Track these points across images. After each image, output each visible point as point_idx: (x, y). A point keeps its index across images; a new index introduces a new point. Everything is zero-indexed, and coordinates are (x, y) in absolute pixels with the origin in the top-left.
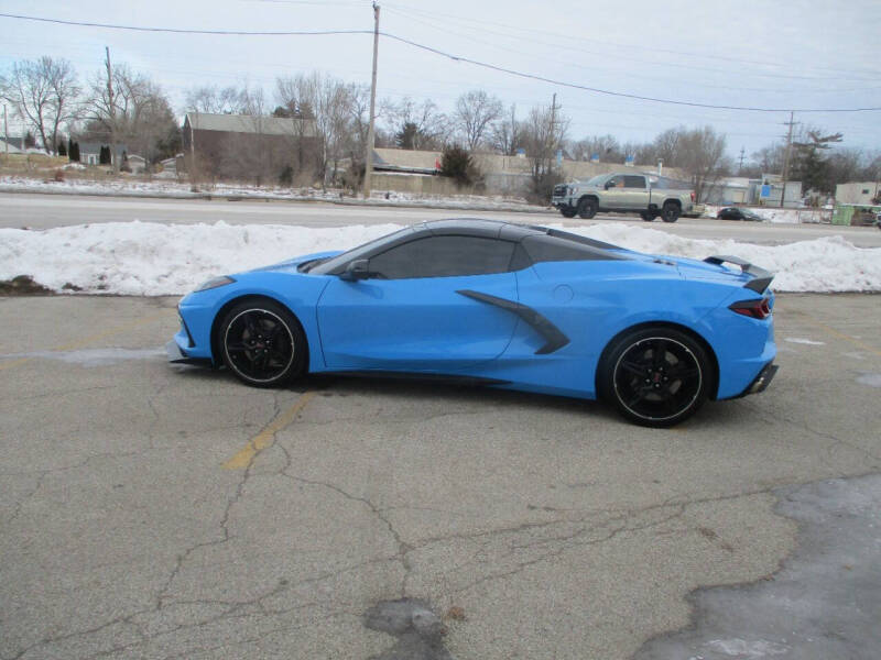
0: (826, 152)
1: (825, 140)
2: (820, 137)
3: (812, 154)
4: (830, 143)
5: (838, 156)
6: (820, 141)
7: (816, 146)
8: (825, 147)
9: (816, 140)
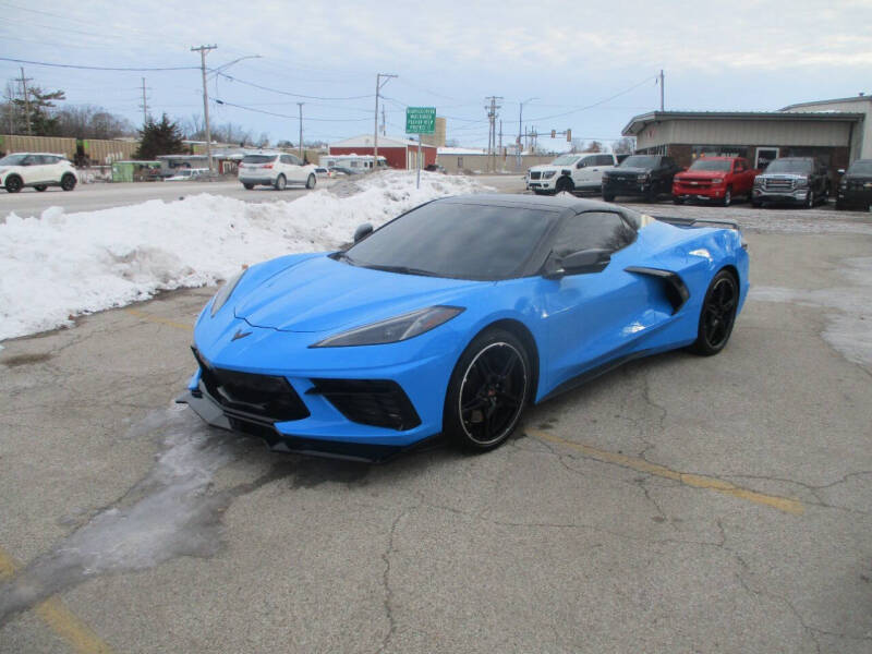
0: (50, 109)
1: (48, 97)
2: (42, 95)
3: (38, 112)
4: (53, 101)
5: (66, 114)
6: (43, 99)
7: (41, 103)
8: (48, 105)
9: (39, 97)
